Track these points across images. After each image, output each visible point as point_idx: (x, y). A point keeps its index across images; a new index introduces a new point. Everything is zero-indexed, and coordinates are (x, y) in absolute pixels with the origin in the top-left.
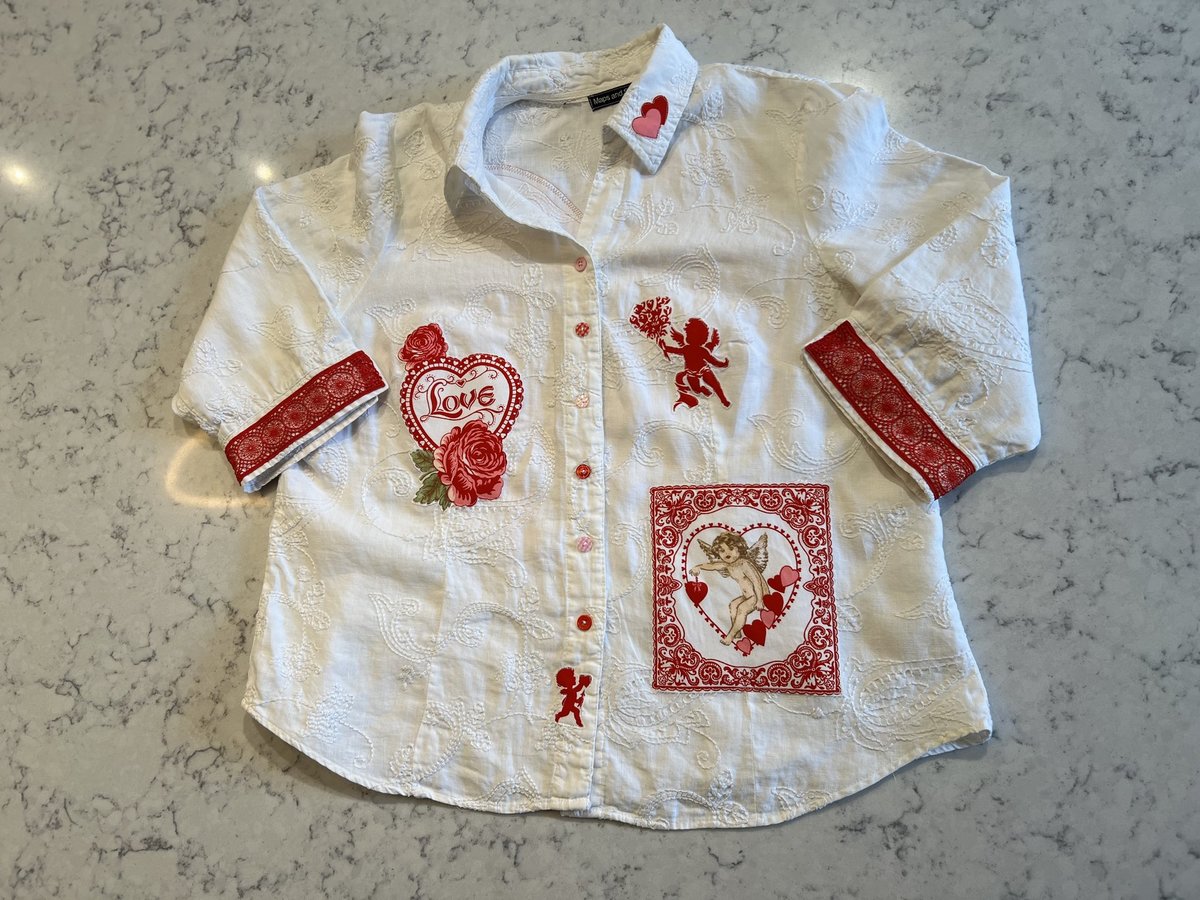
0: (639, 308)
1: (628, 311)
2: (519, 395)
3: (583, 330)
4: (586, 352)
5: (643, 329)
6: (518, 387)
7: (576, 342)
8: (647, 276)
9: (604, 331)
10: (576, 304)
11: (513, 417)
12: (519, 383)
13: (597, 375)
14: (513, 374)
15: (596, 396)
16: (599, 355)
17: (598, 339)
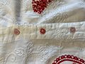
0: (35, 11)
1: (36, 15)
2: (68, 56)
3: (43, 31)
4: (52, 30)
5: (43, 9)
6: (64, 57)
7: (48, 33)
8: (23, 9)
9: (44, 23)
10: (32, 34)
11: (77, 59)
12: (63, 57)
13: (61, 25)
14: (59, 59)
15: (70, 25)
16: (53, 24)
17: (47, 25)
